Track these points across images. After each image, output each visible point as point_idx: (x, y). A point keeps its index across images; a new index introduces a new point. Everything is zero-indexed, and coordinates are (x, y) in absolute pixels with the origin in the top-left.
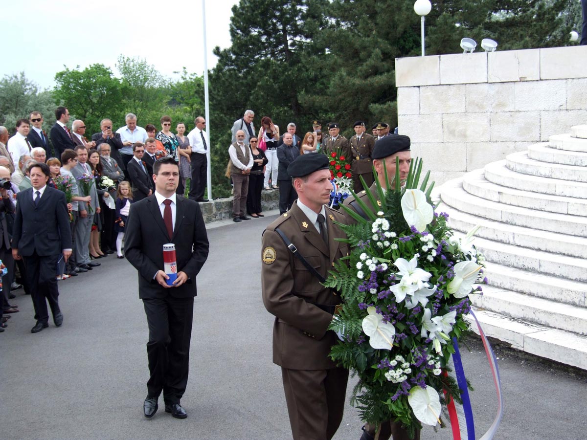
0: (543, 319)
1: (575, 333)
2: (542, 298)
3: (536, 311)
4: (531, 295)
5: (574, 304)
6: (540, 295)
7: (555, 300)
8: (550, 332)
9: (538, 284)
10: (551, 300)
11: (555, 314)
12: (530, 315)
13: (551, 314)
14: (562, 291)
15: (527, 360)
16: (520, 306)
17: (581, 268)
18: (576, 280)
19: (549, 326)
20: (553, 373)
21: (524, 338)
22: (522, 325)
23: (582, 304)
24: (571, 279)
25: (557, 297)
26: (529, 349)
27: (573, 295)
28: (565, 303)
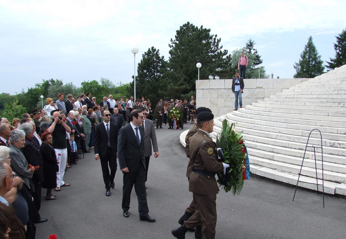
0: (261, 164)
1: (272, 168)
2: (259, 157)
3: (258, 161)
4: (254, 156)
5: (269, 159)
6: (258, 156)
7: (263, 158)
8: (263, 168)
9: (257, 153)
10: (261, 158)
11: (265, 162)
12: (256, 163)
13: (263, 162)
14: (265, 155)
15: (256, 177)
16: (253, 159)
17: (270, 148)
18: (268, 151)
19: (262, 166)
20: (266, 181)
21: (256, 170)
22: (254, 166)
23: (272, 159)
24: (266, 151)
25: (264, 157)
26: (257, 174)
27: (269, 156)
28: (266, 159)
